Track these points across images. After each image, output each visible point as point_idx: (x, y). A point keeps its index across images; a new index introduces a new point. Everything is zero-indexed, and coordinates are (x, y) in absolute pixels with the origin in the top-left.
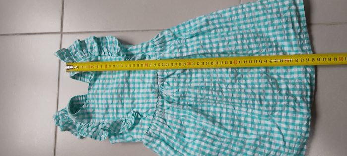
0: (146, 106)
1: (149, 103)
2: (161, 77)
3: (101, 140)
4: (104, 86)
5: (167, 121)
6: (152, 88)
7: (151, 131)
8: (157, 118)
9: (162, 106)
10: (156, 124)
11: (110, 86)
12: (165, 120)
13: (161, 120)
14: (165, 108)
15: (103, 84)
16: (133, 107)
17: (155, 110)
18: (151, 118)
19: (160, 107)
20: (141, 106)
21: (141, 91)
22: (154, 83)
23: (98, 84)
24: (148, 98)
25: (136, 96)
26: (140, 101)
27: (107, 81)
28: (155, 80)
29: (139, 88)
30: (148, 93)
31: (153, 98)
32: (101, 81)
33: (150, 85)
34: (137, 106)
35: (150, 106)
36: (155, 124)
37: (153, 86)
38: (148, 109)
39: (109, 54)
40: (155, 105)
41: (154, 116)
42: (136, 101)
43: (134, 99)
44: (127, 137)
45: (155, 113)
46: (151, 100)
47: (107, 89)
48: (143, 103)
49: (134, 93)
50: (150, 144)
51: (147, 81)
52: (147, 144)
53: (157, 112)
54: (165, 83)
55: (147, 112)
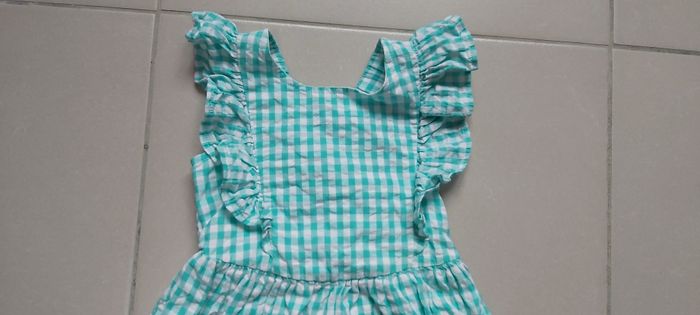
0: (295, 249)
1: (302, 258)
2: (371, 286)
3: (201, 138)
4: (342, 132)
5: (256, 303)
6: (341, 267)
7: (230, 271)
8: (262, 280)
9: (294, 292)
10: (248, 282)
11: (342, 147)
12: (257, 299)
13: (257, 291)
14: (288, 299)
15: (348, 127)
16: (291, 214)
17: (285, 275)
18: (264, 267)
19: (292, 286)
20: (295, 234)
21: (334, 234)
22: (354, 270)
23: (348, 114)
24: (316, 256)
25: (320, 218)
26: (307, 233)
27: (355, 137)
28: (361, 274)
29: (341, 226)
30: (328, 255)
31: (316, 270)
32: (355, 120)
33: (347, 261)
34: (294, 222)
35: (295, 263)
36: (246, 278)
37: (345, 269)
38: (288, 257)
39: (425, 139)
40: (298, 276)
41: (269, 273)
42: (307, 220)
43: (313, 213)
44: (210, 200)
45: (276, 276)
46: (309, 265)
47: (336, 141)
48: (301, 241)
49: (327, 211)
50: (193, 273)
51: (360, 247)
52: (192, 266)
53: (279, 280)
54: (355, 297)
55: (278, 254)
